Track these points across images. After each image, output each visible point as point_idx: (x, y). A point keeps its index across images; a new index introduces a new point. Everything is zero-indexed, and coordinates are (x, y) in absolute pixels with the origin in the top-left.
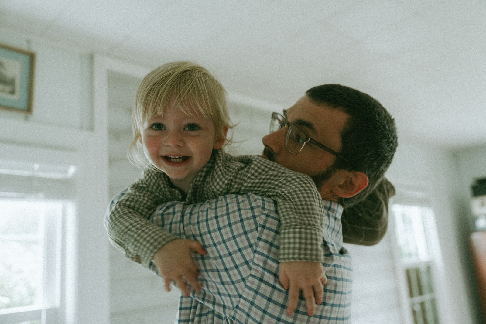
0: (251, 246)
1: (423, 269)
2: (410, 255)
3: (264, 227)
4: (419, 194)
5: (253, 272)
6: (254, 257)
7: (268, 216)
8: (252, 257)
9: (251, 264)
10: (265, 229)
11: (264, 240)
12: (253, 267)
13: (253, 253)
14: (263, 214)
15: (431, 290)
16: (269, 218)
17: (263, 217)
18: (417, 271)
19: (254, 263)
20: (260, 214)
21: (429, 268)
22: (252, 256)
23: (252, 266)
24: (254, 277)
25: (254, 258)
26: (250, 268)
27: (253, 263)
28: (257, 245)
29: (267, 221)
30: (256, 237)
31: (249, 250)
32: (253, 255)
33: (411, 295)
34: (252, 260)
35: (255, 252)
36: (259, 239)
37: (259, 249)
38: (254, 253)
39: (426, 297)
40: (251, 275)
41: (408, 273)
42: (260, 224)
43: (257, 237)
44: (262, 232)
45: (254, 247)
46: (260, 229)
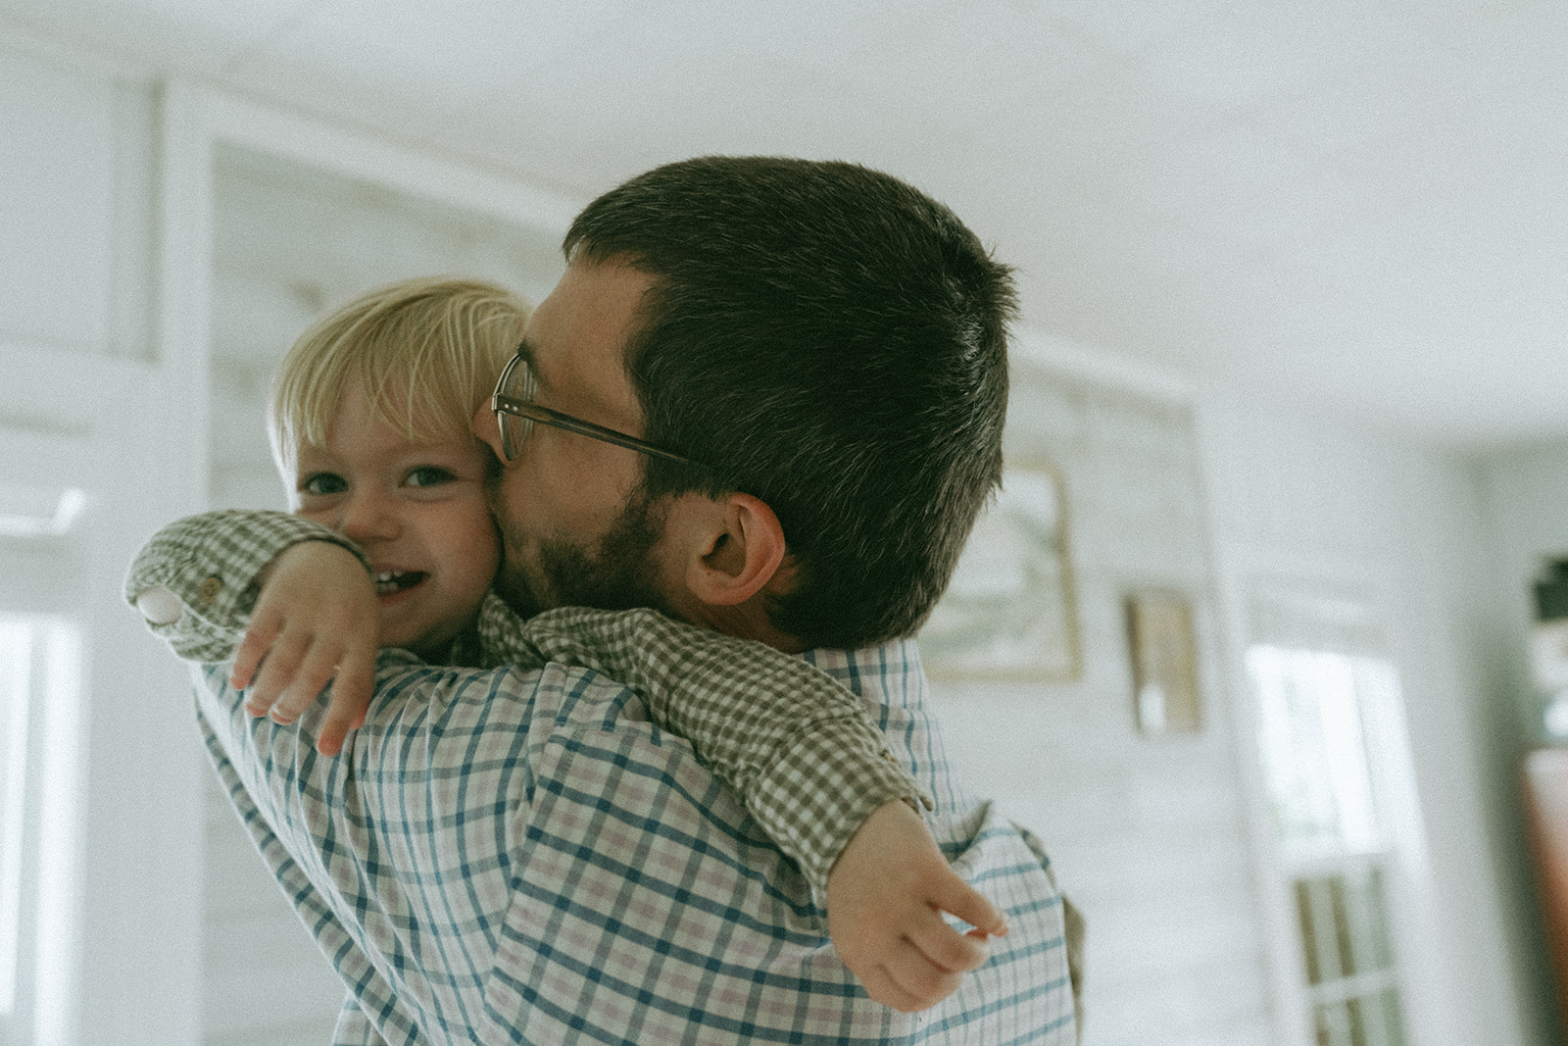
0: (503, 860)
1: (1356, 878)
2: (1311, 829)
3: (555, 788)
4: (1347, 611)
5: (503, 964)
6: (511, 904)
7: (572, 746)
8: (504, 904)
9: (496, 930)
10: (559, 798)
11: (554, 838)
12: (502, 944)
13: (508, 888)
14: (553, 740)
15: (1385, 957)
16: (577, 755)
17: (556, 750)
18: (1336, 887)
19: (506, 929)
20: (545, 739)
21: (1377, 877)
22: (503, 899)
23: (500, 940)
24: (507, 979)
25: (508, 910)
26: (494, 947)
27: (503, 929)
28: (524, 858)
29: (569, 766)
30: (524, 827)
31: (496, 875)
32: (506, 897)
33: (1314, 975)
34: (501, 917)
35: (516, 883)
36: (535, 834)
37: (529, 875)
38: (512, 890)
39: (1367, 983)
40: (497, 972)
41: (1302, 894)
42: (541, 777)
43: (527, 826)
44: (547, 810)
45: (514, 865)
46: (540, 793)
